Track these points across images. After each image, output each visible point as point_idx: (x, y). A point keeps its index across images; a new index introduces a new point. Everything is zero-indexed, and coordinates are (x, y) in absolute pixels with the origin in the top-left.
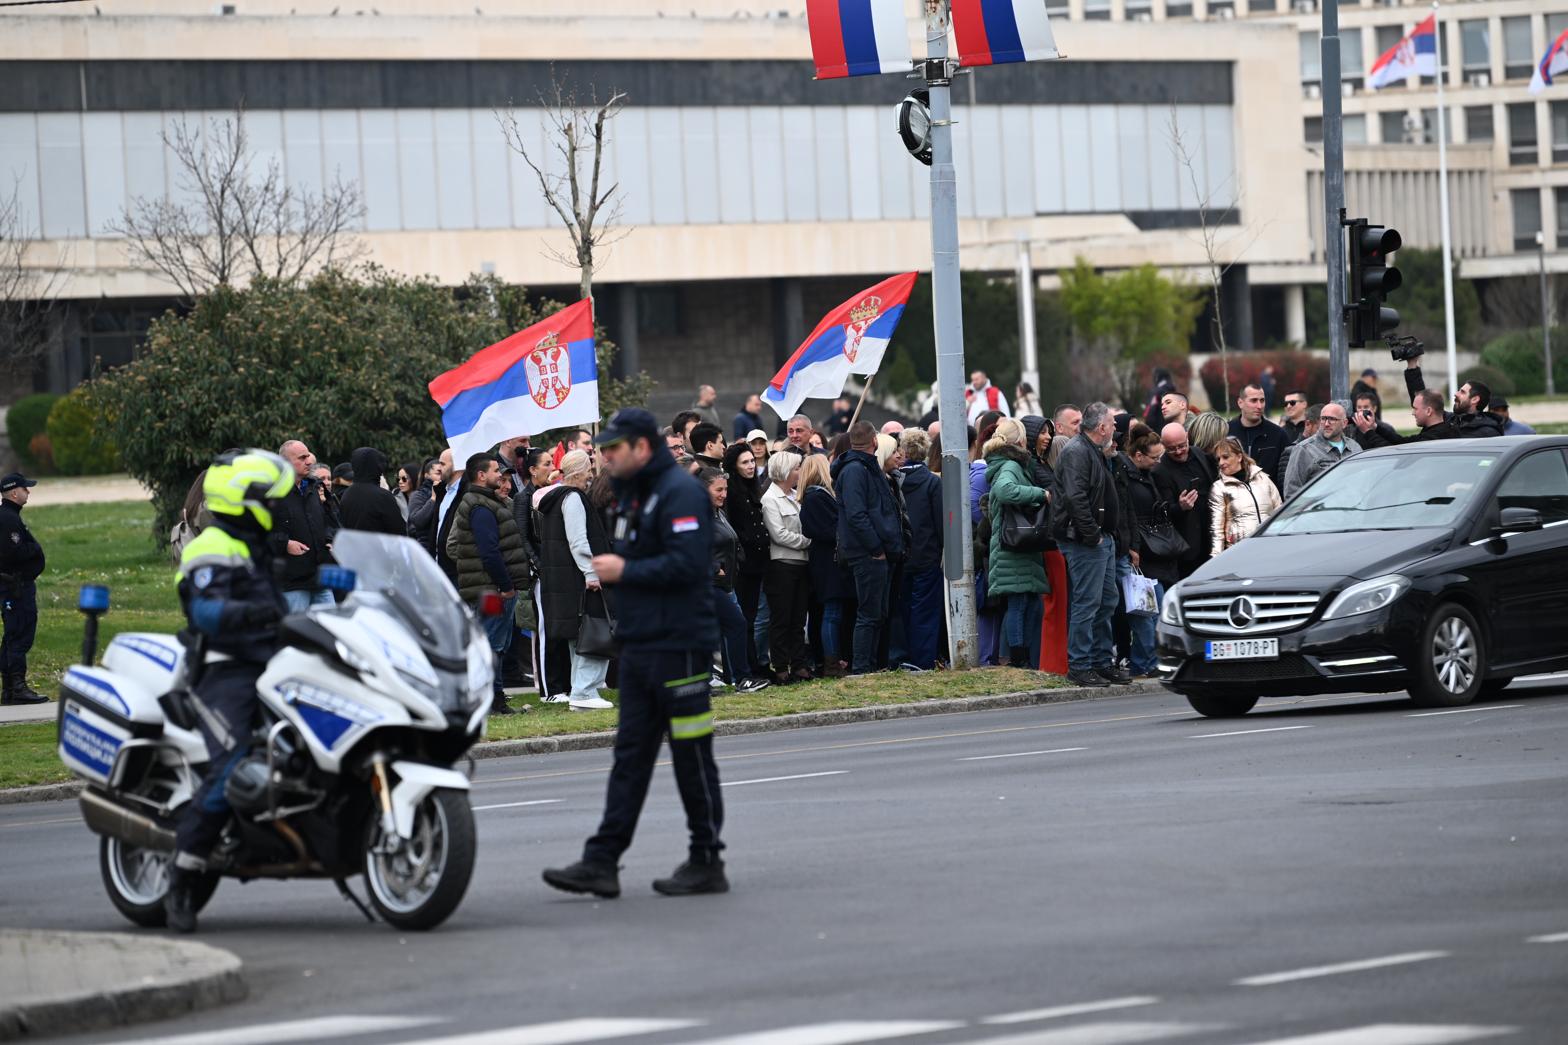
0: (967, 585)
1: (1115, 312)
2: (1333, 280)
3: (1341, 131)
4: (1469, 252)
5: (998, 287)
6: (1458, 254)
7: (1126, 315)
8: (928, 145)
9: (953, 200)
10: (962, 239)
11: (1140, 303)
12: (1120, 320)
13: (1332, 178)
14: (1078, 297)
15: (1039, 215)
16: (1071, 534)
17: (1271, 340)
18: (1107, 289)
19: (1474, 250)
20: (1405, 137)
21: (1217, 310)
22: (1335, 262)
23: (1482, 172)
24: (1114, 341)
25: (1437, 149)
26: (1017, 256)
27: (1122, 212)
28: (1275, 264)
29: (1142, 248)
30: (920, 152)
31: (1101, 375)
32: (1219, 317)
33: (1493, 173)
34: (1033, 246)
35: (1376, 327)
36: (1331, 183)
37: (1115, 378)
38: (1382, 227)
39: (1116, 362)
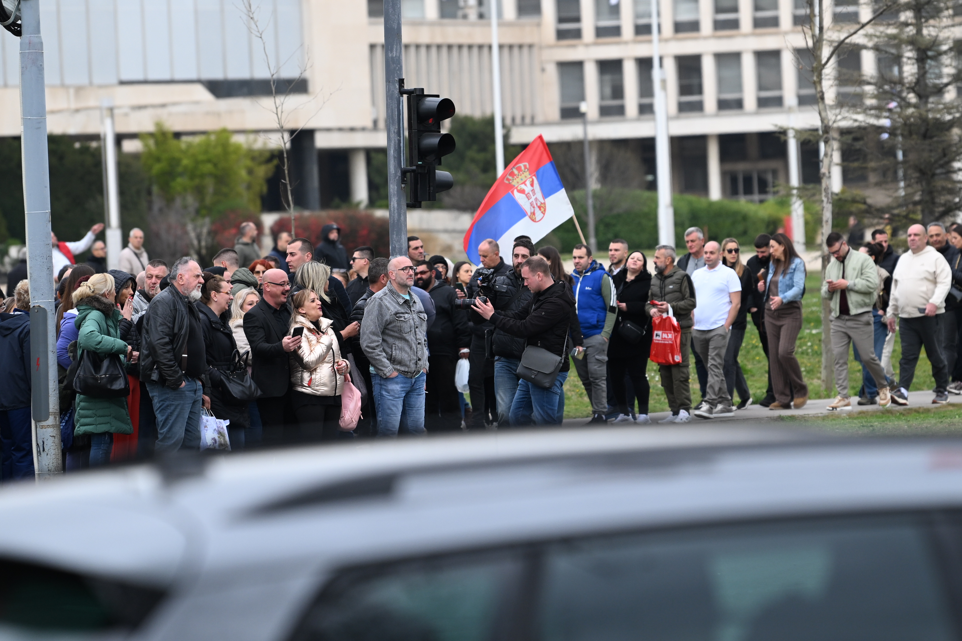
0: (53, 426)
1: (192, 174)
2: (392, 144)
3: (400, 8)
4: (518, 120)
5: (85, 150)
6: (508, 122)
7: (203, 176)
8: (18, 18)
9: (41, 69)
10: (49, 105)
11: (215, 165)
12: (197, 181)
13: (392, 51)
14: (158, 160)
15: (122, 83)
16: (155, 376)
17: (337, 201)
18: (184, 152)
19: (523, 118)
20: (460, 13)
21: (286, 172)
22: (394, 129)
23: (531, 46)
24: (190, 200)
25: (489, 25)
26: (102, 122)
27: (199, 81)
28: (340, 129)
29: (218, 115)
30: (11, 24)
31: (179, 232)
32: (287, 179)
33: (541, 48)
34: (116, 112)
35: (432, 188)
36: (390, 55)
37: (193, 235)
38: (438, 96)
39: (193, 220)
